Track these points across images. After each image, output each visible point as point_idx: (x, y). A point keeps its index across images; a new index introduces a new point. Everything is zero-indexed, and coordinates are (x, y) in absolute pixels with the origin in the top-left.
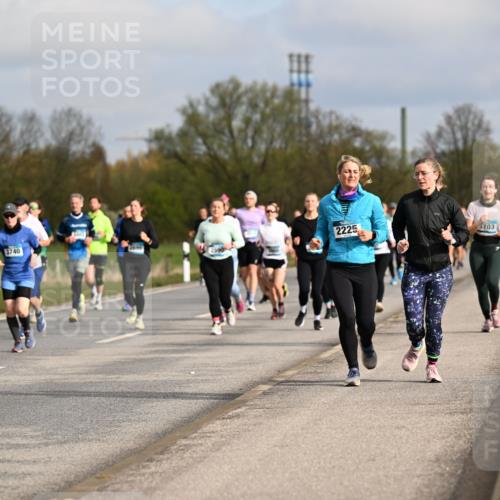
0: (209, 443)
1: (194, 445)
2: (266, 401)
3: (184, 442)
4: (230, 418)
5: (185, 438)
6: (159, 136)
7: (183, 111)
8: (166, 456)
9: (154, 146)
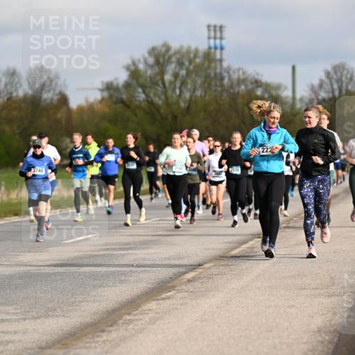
0: (147, 318)
1: (136, 320)
2: (190, 287)
3: (128, 317)
4: (163, 299)
5: (129, 314)
6: (109, 87)
7: (128, 68)
8: (114, 328)
9: (106, 94)
